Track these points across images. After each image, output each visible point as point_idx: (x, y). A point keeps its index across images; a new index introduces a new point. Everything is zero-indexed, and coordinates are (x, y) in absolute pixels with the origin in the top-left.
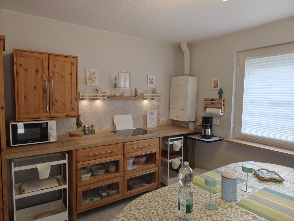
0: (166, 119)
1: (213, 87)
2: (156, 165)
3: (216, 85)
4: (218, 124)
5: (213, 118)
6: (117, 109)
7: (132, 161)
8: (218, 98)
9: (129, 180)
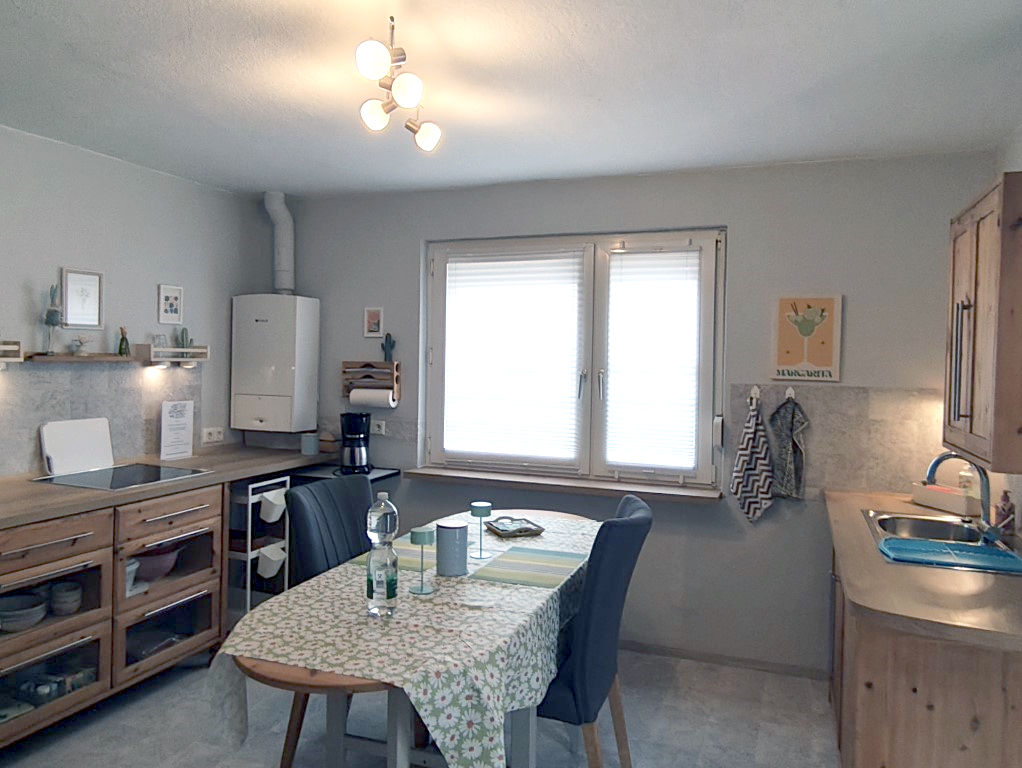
0: (220, 429)
1: (366, 330)
2: (214, 572)
3: (375, 326)
4: (384, 433)
5: (372, 417)
6: (54, 402)
7: (133, 567)
8: (382, 360)
9: (131, 630)
